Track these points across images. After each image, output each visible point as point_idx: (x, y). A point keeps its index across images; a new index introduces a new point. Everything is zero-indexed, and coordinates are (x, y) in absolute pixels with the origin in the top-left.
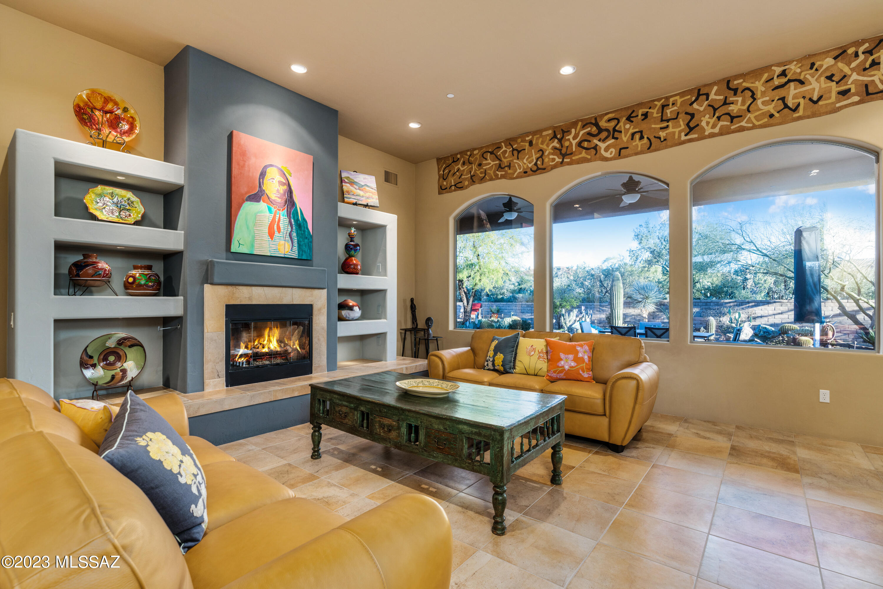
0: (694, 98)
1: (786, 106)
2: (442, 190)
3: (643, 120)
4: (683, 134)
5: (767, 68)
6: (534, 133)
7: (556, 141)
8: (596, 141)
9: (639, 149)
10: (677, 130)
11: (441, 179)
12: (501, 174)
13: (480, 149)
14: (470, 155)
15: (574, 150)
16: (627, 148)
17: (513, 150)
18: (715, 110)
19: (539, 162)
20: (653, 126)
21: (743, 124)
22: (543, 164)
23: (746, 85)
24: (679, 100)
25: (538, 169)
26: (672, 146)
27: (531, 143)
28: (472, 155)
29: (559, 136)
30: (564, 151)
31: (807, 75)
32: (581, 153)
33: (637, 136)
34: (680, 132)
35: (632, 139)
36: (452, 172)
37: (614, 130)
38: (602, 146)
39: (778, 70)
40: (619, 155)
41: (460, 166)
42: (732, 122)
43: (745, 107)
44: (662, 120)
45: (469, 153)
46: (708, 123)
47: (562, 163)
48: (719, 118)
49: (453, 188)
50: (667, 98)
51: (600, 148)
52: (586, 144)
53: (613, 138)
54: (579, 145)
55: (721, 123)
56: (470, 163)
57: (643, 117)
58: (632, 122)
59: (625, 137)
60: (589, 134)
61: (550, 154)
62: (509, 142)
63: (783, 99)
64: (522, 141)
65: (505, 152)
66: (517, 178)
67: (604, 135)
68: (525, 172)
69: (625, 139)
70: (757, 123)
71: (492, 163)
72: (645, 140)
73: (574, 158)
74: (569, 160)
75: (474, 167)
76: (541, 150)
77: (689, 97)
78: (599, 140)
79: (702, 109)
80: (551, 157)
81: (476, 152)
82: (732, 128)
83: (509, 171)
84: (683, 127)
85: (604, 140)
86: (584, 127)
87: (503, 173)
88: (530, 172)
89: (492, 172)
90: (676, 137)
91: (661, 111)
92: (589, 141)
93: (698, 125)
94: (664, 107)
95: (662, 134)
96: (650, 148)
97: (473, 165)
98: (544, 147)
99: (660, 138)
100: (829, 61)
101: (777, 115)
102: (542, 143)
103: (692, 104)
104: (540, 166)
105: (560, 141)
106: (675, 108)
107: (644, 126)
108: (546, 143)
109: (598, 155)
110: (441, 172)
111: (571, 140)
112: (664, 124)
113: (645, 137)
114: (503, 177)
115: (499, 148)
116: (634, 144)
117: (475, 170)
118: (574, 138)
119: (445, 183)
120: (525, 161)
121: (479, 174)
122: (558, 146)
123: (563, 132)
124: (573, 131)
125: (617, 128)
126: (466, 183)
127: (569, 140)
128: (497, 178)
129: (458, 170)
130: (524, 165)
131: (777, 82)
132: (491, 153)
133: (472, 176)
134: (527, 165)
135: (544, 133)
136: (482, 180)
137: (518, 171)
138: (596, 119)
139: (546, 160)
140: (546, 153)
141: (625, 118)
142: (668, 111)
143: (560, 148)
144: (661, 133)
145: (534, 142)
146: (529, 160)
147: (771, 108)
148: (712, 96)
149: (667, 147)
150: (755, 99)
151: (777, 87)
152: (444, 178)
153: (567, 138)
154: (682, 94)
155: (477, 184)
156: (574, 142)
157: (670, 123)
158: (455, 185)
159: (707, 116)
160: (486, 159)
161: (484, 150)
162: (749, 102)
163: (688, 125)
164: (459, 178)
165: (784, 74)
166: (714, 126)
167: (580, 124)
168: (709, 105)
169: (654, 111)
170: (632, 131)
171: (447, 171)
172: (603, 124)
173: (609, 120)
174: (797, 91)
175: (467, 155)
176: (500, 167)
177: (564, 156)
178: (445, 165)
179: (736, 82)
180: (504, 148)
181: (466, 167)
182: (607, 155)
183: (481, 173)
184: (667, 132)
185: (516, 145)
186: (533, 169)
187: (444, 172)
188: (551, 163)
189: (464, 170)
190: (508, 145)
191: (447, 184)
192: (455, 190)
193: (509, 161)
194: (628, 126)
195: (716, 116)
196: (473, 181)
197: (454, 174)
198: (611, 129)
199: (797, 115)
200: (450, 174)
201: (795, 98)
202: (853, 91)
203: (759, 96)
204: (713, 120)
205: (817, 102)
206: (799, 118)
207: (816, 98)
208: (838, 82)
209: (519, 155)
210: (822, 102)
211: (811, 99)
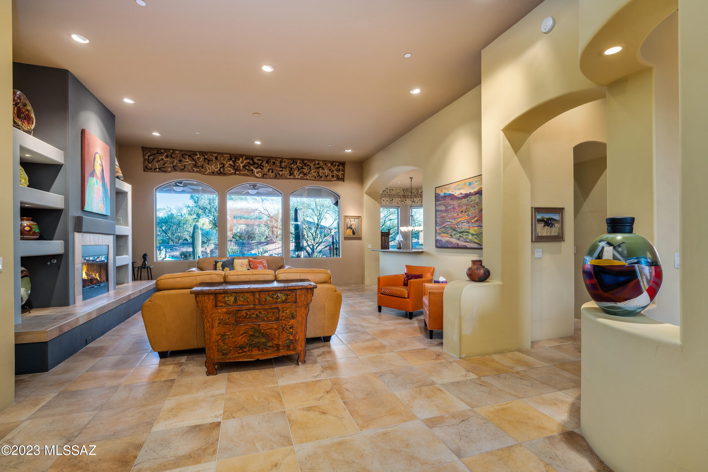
0: (292, 162)
1: (319, 175)
2: (146, 169)
3: (273, 164)
4: (288, 175)
5: (314, 160)
6: (219, 153)
7: (232, 161)
8: (252, 168)
9: (272, 176)
10: (286, 173)
11: (146, 162)
12: (196, 170)
13: (181, 151)
14: (172, 153)
15: (241, 169)
16: (267, 175)
17: (205, 159)
18: (299, 169)
19: (221, 170)
20: (277, 168)
21: (307, 177)
22: (224, 171)
23: (308, 163)
24: (287, 161)
25: (221, 173)
26: (284, 179)
27: (216, 158)
28: (174, 153)
29: (233, 159)
30: (236, 167)
31: (324, 167)
32: (245, 171)
33: (271, 171)
34: (287, 174)
35: (269, 171)
36: (156, 159)
37: (261, 165)
38: (256, 171)
39: (317, 162)
40: (263, 177)
41: (163, 157)
42: (304, 176)
43: (308, 172)
44: (280, 167)
45: (171, 151)
46: (297, 174)
47: (235, 173)
48: (300, 173)
49: (158, 170)
50: (283, 159)
51: (254, 171)
52: (247, 168)
53: (260, 168)
54: (244, 167)
55: (301, 175)
56: (173, 158)
57: (273, 163)
58: (269, 164)
59: (266, 169)
60: (249, 163)
61: (228, 167)
62: (202, 153)
63: (318, 172)
64: (210, 155)
65: (199, 158)
66: (207, 174)
67: (256, 166)
68: (213, 173)
69: (266, 171)
70: (312, 179)
71: (190, 162)
72: (274, 174)
73: (241, 172)
74: (239, 173)
75: (176, 161)
76: (223, 164)
77: (290, 161)
78: (254, 168)
79: (295, 167)
80: (229, 169)
81: (177, 152)
82: (304, 178)
83: (202, 170)
84: (288, 172)
85: (256, 168)
86: (246, 159)
87: (198, 170)
88: (216, 173)
89: (190, 167)
90: (286, 176)
91: (280, 163)
92: (249, 167)
93: (293, 173)
94: (281, 162)
95: (281, 173)
96: (275, 177)
97: (175, 160)
98: (225, 162)
99: (280, 174)
100: (329, 165)
101: (317, 177)
102: (224, 160)
103: (291, 164)
105: (234, 162)
106: (285, 164)
107: (273, 167)
108: (226, 161)
109: (253, 174)
110: (147, 157)
111: (240, 163)
112: (281, 169)
113: (274, 172)
114: (197, 172)
115: (196, 155)
116: (269, 174)
117: (177, 163)
118: (242, 163)
119: (150, 165)
120: (213, 167)
121: (180, 166)
122: (232, 164)
123: (236, 158)
124: (241, 159)
125: (262, 164)
126: (169, 169)
127: (238, 163)
128: (193, 171)
129: (162, 159)
130: (212, 169)
131: (317, 166)
132: (189, 156)
133: (174, 166)
134: (214, 170)
135: (225, 155)
136: (182, 170)
137: (208, 171)
138: (252, 157)
139: (226, 170)
140: (226, 166)
141: (265, 161)
142: (283, 164)
143: (234, 165)
144: (280, 172)
145: (218, 158)
146: (216, 167)
147: (315, 174)
148: (298, 164)
149: (282, 179)
150: (311, 170)
151: (317, 168)
152: (149, 161)
153: (238, 162)
154: (288, 159)
155: (178, 172)
156: (241, 165)
157: (283, 169)
159: (296, 171)
160: (185, 159)
161: (184, 153)
162: (309, 170)
163: (290, 172)
164: (163, 165)
165: (318, 164)
166: (299, 175)
167: (244, 157)
168: (297, 167)
169: (278, 162)
170: (268, 168)
172: (255, 160)
173: (259, 160)
174: (322, 171)
175: (169, 152)
176: (196, 166)
177: (236, 170)
178: (150, 153)
179: (305, 161)
180: (199, 156)
181: (169, 159)
182: (258, 175)
183: (181, 166)
184: (282, 172)
185: (207, 157)
186: (218, 172)
187: (149, 157)
188: (228, 172)
189: (167, 161)
190: (201, 155)
191: (152, 166)
192: (159, 172)
193: (202, 164)
194: (267, 165)
195: (299, 172)
196: (175, 169)
197: (158, 161)
198: (259, 164)
199: (322, 179)
200: (155, 160)
201: (321, 173)
202: (335, 176)
203: (312, 169)
204: (298, 173)
205: (327, 177)
206: (322, 181)
207: (326, 175)
208: (331, 172)
209: (209, 163)
210: (328, 177)
211: (325, 175)
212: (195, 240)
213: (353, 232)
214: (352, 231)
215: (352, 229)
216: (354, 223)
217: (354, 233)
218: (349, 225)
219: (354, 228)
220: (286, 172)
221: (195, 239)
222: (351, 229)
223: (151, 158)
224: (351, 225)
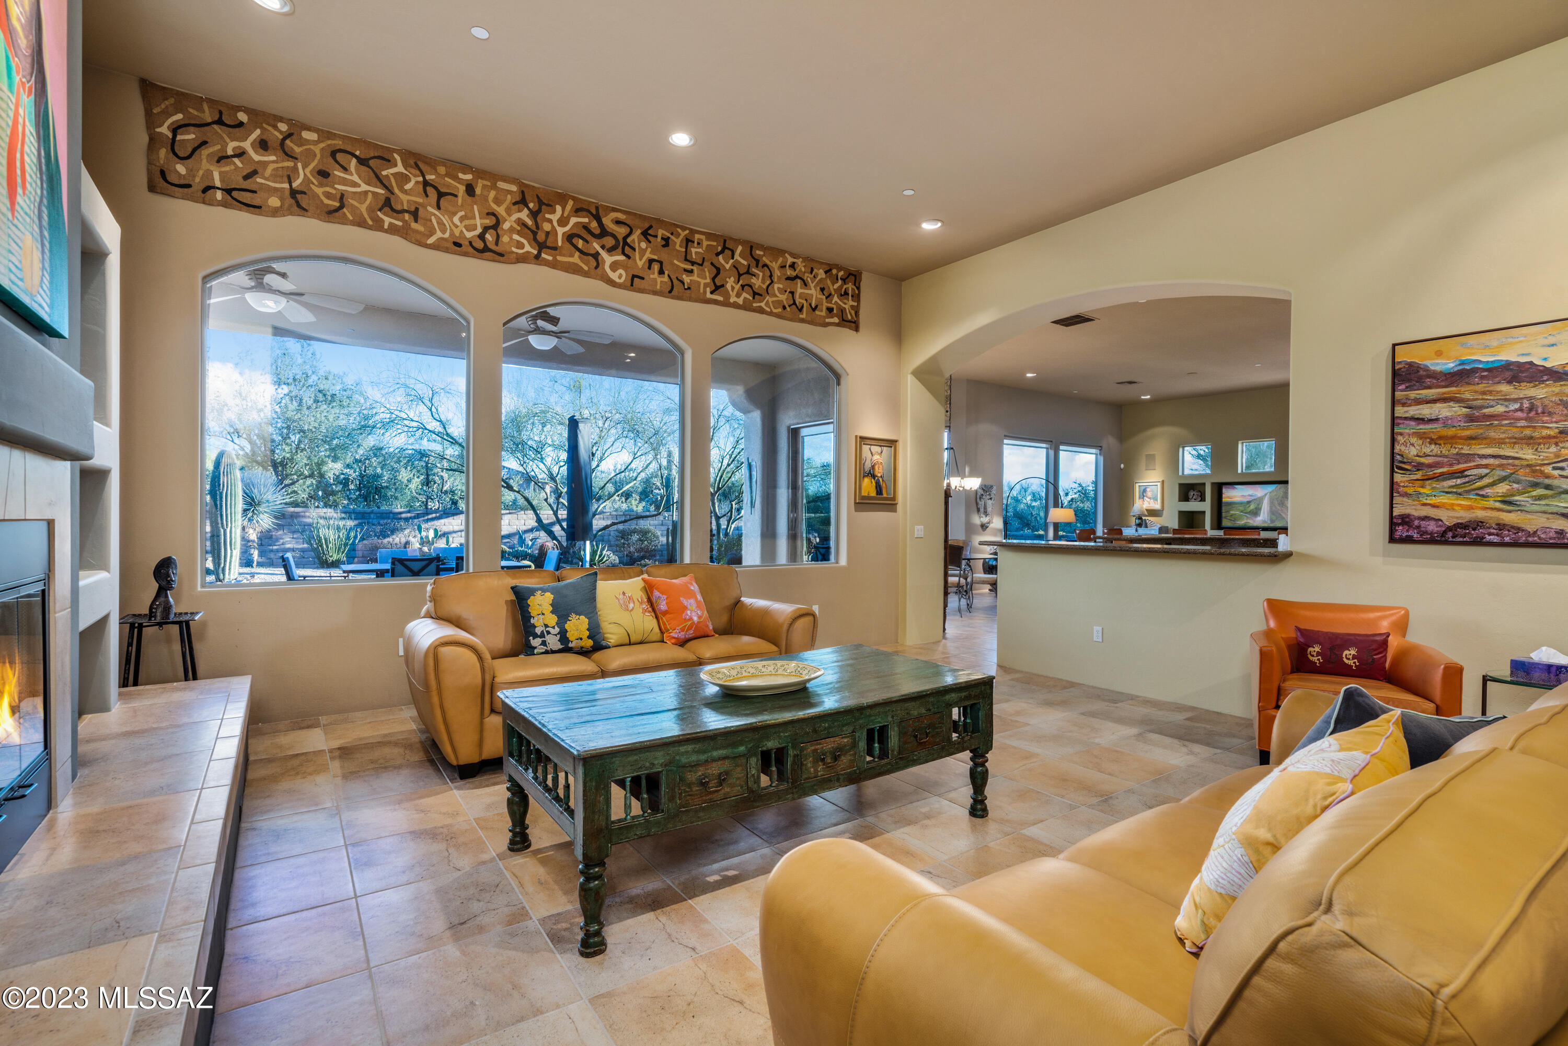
0: (720, 249)
1: (794, 303)
2: (166, 182)
3: (664, 246)
4: (708, 290)
5: (780, 252)
6: (480, 173)
7: (526, 211)
8: (596, 246)
9: (658, 287)
10: (703, 281)
11: (163, 153)
12: (390, 224)
13: (325, 135)
14: (289, 135)
15: (560, 244)
16: (643, 278)
17: (426, 183)
18: (740, 275)
19: (488, 236)
20: (676, 262)
21: (763, 304)
22: (497, 244)
23: (765, 260)
24: (705, 243)
25: (486, 249)
26: (696, 301)
27: (470, 189)
28: (294, 137)
29: (531, 205)
30: (541, 237)
31: (808, 277)
32: (572, 256)
33: (656, 267)
34: (706, 285)
35: (649, 268)
36: (212, 149)
37: (625, 243)
38: (608, 259)
39: (790, 260)
40: (632, 285)
41: (247, 145)
42: (754, 298)
43: (765, 287)
44: (686, 260)
45: (283, 127)
46: (733, 288)
47: (537, 257)
48: (743, 286)
49: (219, 195)
50: (693, 232)
51: (604, 262)
52: (580, 244)
53: (624, 253)
54: (570, 238)
55: (745, 295)
56: (290, 155)
57: (664, 243)
58: (650, 242)
59: (641, 260)
60: (586, 227)
61: (512, 230)
62: (416, 159)
63: (792, 293)
64: (447, 175)
65: (402, 179)
66: (435, 247)
67: (609, 241)
68: (457, 244)
69: (640, 263)
70: (775, 311)
71: (364, 187)
72: (666, 279)
73: (559, 258)
74: (550, 258)
75: (303, 171)
76: (493, 214)
77: (715, 244)
78: (603, 247)
79: (728, 266)
80: (516, 237)
81: (309, 135)
82: (755, 305)
83: (414, 225)
84: (708, 280)
85: (611, 250)
86: (578, 211)
87: (400, 223)
88: (466, 248)
89: (363, 208)
90: (702, 291)
91: (684, 245)
92: (587, 242)
93: (723, 286)
94: (688, 241)
95: (687, 279)
96: (670, 292)
97: (300, 165)
98: (501, 210)
99: (683, 283)
100: (821, 274)
101: (788, 309)
102: (498, 201)
103: (718, 254)
104: (492, 246)
105: (534, 214)
106: (700, 250)
107: (664, 255)
108: (504, 206)
109: (599, 270)
110: (164, 130)
111: (555, 224)
112: (689, 267)
113: (666, 272)
114: (393, 230)
115: (388, 161)
116: (652, 276)
117: (307, 181)
118: (561, 223)
119: (181, 169)
120: (456, 220)
121: (323, 198)
122: (529, 222)
123: (541, 203)
124: (559, 208)
125: (629, 240)
126: (273, 201)
127: (550, 221)
128: (378, 226)
129: (241, 154)
130: (453, 228)
131: (790, 272)
132: (362, 162)
133: (293, 191)
134: (462, 232)
135: (501, 185)
136: (331, 214)
137: (439, 234)
138: (597, 208)
139: (505, 239)
140: (506, 226)
141: (639, 232)
142: (693, 250)
143: (534, 228)
144: (684, 276)
145: (478, 191)
146: (467, 222)
147: (783, 297)
148: (737, 257)
149: (690, 299)
150: (772, 281)
151: (788, 278)
152: (175, 149)
153: (547, 216)
154: (710, 236)
155: (314, 217)
156: (561, 231)
157: (695, 268)
158: (227, 191)
159: (732, 279)
160: (345, 169)
161: (338, 143)
162: (768, 282)
163: (713, 279)
164: (247, 177)
165: (793, 266)
166: (738, 296)
167: (571, 203)
168: (734, 266)
169: (678, 241)
170: (648, 255)
172: (607, 221)
173: (618, 222)
174: (802, 291)
175: (275, 127)
176: (387, 204)
177: (542, 246)
178: (179, 116)
179: (758, 252)
180: (401, 169)
181: (273, 158)
182: (614, 276)
183: (328, 196)
184: (691, 278)
185: (433, 177)
186: (474, 244)
187: (175, 130)
188: (514, 249)
189: (265, 164)
190: (412, 167)
191: (190, 172)
192: (224, 204)
193: (415, 202)
194: (643, 245)
195: (740, 283)
196: (299, 205)
197: (222, 158)
198: (620, 238)
199: (801, 316)
200: (205, 152)
201: (800, 297)
202: (835, 311)
203: (776, 280)
204: (737, 287)
205: (814, 310)
206: (803, 321)
207: (813, 306)
208: (827, 298)
209: (442, 201)
210: (817, 312)
211: (810, 305)
212: (221, 501)
213: (876, 488)
214: (876, 483)
215: (874, 479)
216: (877, 457)
217: (879, 490)
218: (868, 465)
219: (879, 475)
220: (701, 279)
221: (221, 498)
222: (874, 476)
223: (188, 136)
224: (873, 467)
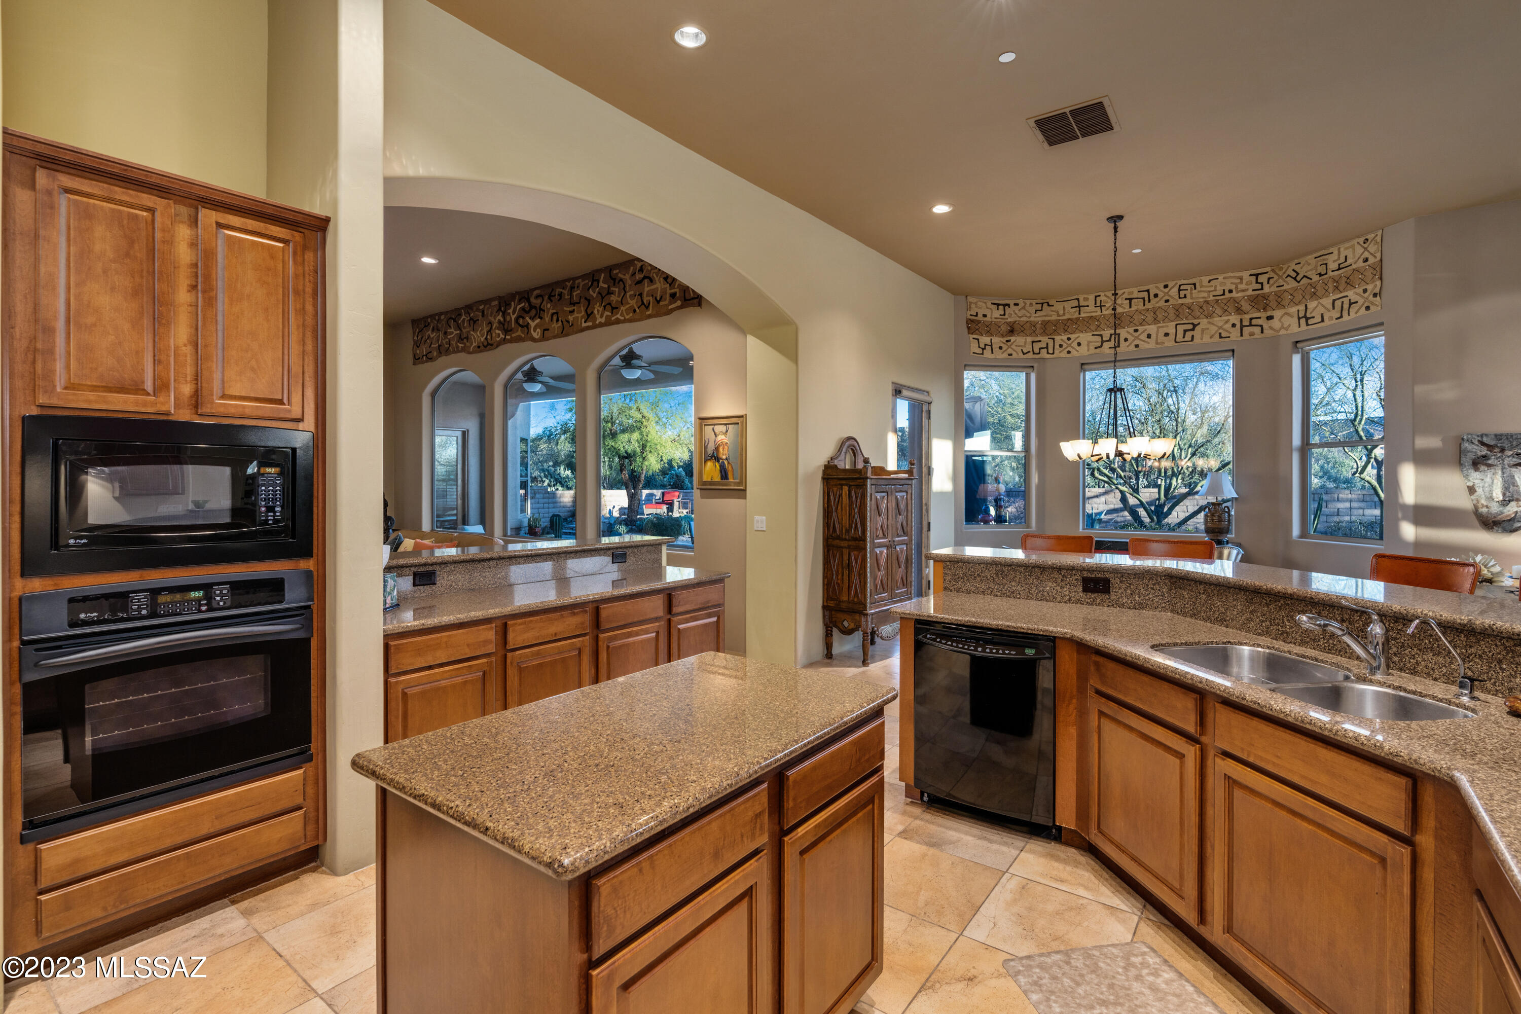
0: (590, 283)
1: (643, 303)
2: (417, 360)
3: (559, 300)
4: (583, 321)
5: (632, 262)
6: (485, 302)
7: (501, 313)
8: (528, 319)
9: (557, 332)
10: (580, 315)
11: (415, 346)
12: (461, 347)
13: (446, 313)
15: (513, 326)
16: (549, 330)
17: (471, 319)
18: (603, 298)
19: (488, 337)
20: (565, 308)
21: (618, 316)
22: (491, 339)
23: (620, 276)
24: (581, 284)
25: (488, 344)
26: (576, 333)
27: (482, 313)
28: (439, 321)
29: (502, 309)
30: (506, 326)
31: (654, 273)
32: (518, 331)
33: (555, 318)
34: (582, 318)
35: (552, 320)
36: (424, 339)
37: (540, 309)
38: (533, 324)
39: (638, 264)
40: (544, 337)
41: (430, 332)
42: (612, 313)
43: (620, 299)
44: (571, 303)
45: (437, 318)
46: (598, 311)
47: (505, 339)
48: (605, 307)
49: (425, 358)
50: (574, 279)
51: (531, 327)
52: (521, 321)
53: (540, 317)
54: (517, 320)
55: (606, 313)
56: (438, 330)
57: (559, 297)
58: (552, 301)
59: (547, 317)
60: (523, 309)
61: (496, 328)
62: (469, 308)
63: (641, 295)
64: (477, 310)
65: (464, 321)
66: (473, 352)
67: (533, 312)
68: (479, 347)
69: (547, 320)
70: (628, 317)
71: (455, 333)
72: (560, 324)
73: (513, 335)
74: (510, 337)
75: (441, 335)
76: (490, 323)
77: (587, 281)
78: (530, 318)
79: (595, 295)
80: (498, 331)
81: (443, 317)
82: (613, 319)
83: (468, 344)
84: (583, 313)
85: (532, 319)
86: (520, 302)
87: (463, 345)
88: (482, 348)
89: (454, 344)
90: (580, 323)
91: (570, 292)
92: (523, 318)
93: (592, 313)
94: (572, 288)
95: (571, 318)
96: (562, 333)
97: (440, 333)
98: (492, 319)
99: (569, 323)
101: (638, 311)
102: (491, 314)
103: (589, 289)
104: (490, 342)
105: (504, 314)
106: (579, 291)
107: (559, 307)
108: (494, 315)
109: (529, 335)
110: (415, 338)
111: (511, 314)
112: (572, 308)
113: (560, 319)
114: (462, 350)
115: (460, 315)
116: (553, 326)
117: (442, 339)
118: (514, 312)
119: (418, 352)
120: (478, 333)
122: (502, 319)
123: (506, 304)
124: (513, 303)
125: (542, 306)
126: (435, 354)
127: (509, 314)
128: (458, 351)
129: (429, 337)
130: (478, 339)
131: (638, 277)
132: (454, 320)
133: (439, 346)
134: (480, 339)
135: (491, 303)
136: (448, 352)
137: (474, 345)
138: (528, 293)
139: (494, 335)
140: (494, 327)
141: (547, 297)
142: (575, 294)
143: (504, 322)
145: (484, 312)
146: (482, 333)
147: (634, 303)
148: (601, 284)
149: (573, 333)
150: (625, 292)
151: (638, 283)
152: (417, 345)
153: (509, 311)
154: (583, 277)
155: (444, 356)
156: (513, 318)
157: (576, 307)
158: (426, 355)
159: (598, 304)
160: (450, 327)
161: (449, 315)
162: (622, 294)
163: (586, 311)
164: (430, 347)
165: (642, 269)
166: (602, 316)
167: (517, 297)
168: (599, 293)
169: (566, 292)
170: (551, 311)
171: (419, 337)
172: (533, 299)
173: (537, 296)
174: (649, 288)
176: (461, 339)
177: (506, 332)
178: (418, 330)
179: (614, 272)
180: (464, 317)
181: (435, 334)
182: (536, 335)
183: (446, 343)
184: (574, 316)
185: (473, 314)
186: (484, 344)
187: (417, 337)
188: (497, 339)
189: (433, 338)
190: (466, 313)
191: (420, 353)
192: (426, 362)
193: (467, 331)
194: (549, 305)
195: (603, 305)
196: (441, 352)
198: (538, 306)
199: (648, 313)
200: (422, 341)
201: (647, 296)
202: (678, 295)
203: (627, 288)
204: (601, 309)
205: (658, 302)
206: (649, 317)
207: (658, 299)
208: (670, 285)
209: (475, 326)
210: (661, 303)
211: (656, 299)
213: (721, 471)
214: (721, 466)
215: (718, 461)
216: (723, 437)
217: (724, 475)
218: (711, 447)
219: (724, 457)
220: (579, 314)
222: (717, 459)
224: (717, 449)
